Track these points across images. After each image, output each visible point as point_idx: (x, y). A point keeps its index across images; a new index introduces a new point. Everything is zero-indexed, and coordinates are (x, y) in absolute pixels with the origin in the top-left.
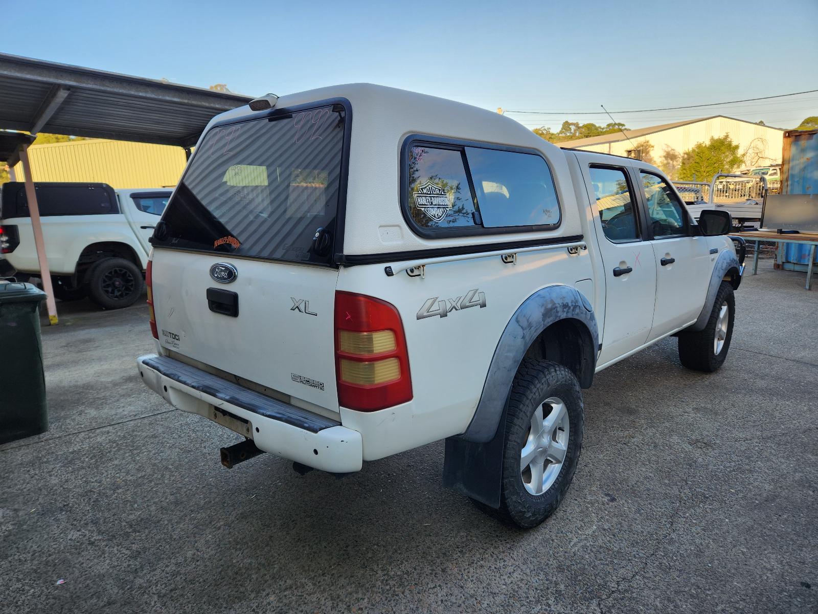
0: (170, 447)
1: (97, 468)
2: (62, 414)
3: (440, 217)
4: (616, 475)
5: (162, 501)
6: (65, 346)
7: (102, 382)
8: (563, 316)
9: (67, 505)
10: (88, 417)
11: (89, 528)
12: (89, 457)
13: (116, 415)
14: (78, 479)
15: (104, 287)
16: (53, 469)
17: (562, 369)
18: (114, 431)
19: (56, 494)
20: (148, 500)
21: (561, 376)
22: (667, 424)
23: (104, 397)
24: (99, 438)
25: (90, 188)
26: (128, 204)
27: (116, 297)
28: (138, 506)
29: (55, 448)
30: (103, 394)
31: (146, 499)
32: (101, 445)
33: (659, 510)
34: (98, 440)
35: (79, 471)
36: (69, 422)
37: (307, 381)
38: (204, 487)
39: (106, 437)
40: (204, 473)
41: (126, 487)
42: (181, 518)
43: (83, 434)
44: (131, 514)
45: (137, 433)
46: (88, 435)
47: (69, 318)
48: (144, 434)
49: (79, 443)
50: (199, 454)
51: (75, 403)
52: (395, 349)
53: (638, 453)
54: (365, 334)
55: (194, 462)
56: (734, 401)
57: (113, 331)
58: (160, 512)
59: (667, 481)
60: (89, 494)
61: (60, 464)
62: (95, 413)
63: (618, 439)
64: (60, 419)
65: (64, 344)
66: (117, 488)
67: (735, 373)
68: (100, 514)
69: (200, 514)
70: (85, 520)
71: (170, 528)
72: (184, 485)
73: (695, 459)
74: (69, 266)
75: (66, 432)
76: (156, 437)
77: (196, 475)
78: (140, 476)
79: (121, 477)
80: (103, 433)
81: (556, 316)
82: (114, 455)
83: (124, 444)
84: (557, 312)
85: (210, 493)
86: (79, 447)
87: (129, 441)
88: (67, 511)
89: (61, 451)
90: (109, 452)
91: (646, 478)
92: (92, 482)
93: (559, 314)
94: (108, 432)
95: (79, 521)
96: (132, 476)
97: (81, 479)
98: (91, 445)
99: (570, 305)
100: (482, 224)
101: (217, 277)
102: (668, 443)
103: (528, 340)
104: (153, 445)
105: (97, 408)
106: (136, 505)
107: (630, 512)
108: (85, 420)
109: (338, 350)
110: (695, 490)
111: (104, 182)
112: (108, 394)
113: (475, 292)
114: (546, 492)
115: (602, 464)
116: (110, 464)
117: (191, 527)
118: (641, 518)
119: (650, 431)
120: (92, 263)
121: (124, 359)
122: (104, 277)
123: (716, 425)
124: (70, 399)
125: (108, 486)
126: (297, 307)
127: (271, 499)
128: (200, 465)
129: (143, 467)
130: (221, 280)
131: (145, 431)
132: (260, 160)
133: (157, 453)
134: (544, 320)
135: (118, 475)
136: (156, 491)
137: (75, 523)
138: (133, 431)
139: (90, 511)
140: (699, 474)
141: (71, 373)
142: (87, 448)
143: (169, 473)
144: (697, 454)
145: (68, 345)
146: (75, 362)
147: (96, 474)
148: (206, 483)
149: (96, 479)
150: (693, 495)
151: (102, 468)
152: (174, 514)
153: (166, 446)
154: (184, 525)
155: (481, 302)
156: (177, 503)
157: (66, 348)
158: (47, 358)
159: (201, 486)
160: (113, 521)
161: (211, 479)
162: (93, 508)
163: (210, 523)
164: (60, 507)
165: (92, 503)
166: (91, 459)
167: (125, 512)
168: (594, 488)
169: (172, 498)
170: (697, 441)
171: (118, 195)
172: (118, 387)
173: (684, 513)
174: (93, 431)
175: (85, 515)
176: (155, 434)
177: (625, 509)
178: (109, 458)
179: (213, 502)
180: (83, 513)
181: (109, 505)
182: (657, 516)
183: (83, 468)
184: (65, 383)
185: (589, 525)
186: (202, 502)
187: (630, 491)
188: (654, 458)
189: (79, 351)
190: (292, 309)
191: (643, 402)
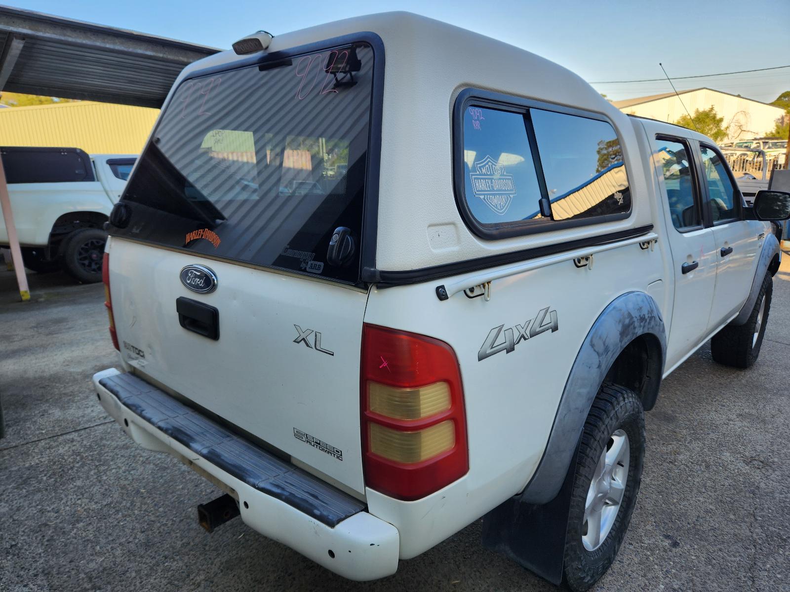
0: (143, 462)
1: (56, 492)
2: (23, 415)
3: (504, 207)
4: (671, 507)
5: (130, 542)
6: (35, 327)
7: (71, 373)
8: (639, 332)
9: (16, 545)
10: (51, 420)
11: (39, 582)
12: (48, 475)
13: (83, 416)
14: (32, 507)
15: (81, 259)
16: (4, 491)
17: (630, 395)
18: (79, 439)
19: (4, 529)
20: (113, 540)
21: (629, 404)
22: (712, 435)
23: (72, 392)
24: (61, 449)
25: (63, 154)
26: (104, 171)
27: (94, 270)
28: (100, 548)
29: (10, 461)
30: (71, 389)
31: (111, 538)
32: (63, 459)
33: (733, 559)
34: (60, 452)
35: (34, 495)
36: (29, 426)
37: (316, 442)
38: (182, 520)
39: (70, 447)
40: (182, 501)
41: (88, 519)
42: (151, 569)
43: (43, 443)
44: (92, 560)
45: (106, 442)
46: (49, 443)
47: (42, 293)
48: (114, 444)
49: (37, 455)
50: (176, 472)
51: (37, 400)
52: (450, 407)
53: (690, 476)
54: (408, 390)
55: (171, 484)
56: (780, 406)
57: (88, 310)
58: (127, 558)
59: (732, 517)
60: (43, 529)
61: (13, 485)
62: (60, 414)
63: (662, 456)
64: (20, 422)
65: (33, 325)
66: (78, 521)
67: (771, 370)
68: (54, 559)
69: (175, 563)
70: (35, 569)
71: (138, 583)
72: (158, 517)
73: (756, 484)
74: (41, 237)
75: (25, 439)
76: (127, 448)
77: (173, 503)
78: (105, 503)
79: (83, 505)
80: (66, 442)
81: (633, 334)
82: (77, 473)
83: (90, 458)
84: (635, 328)
85: (189, 530)
86: (37, 461)
87: (95, 453)
88: (14, 555)
89: (16, 466)
90: (72, 468)
91: (707, 512)
92: (48, 512)
93: (636, 331)
94: (73, 441)
95: (27, 571)
96: (96, 503)
97: (35, 507)
98: (51, 458)
99: (646, 317)
100: (551, 216)
101: (190, 284)
102: (720, 461)
103: (604, 369)
104: (123, 459)
105: (63, 408)
106: (98, 548)
107: (699, 562)
108: (47, 424)
109: (366, 410)
110: (768, 529)
111: (79, 147)
112: (76, 388)
113: (547, 311)
114: (603, 543)
115: (651, 492)
116: (71, 486)
117: (164, 582)
118: (715, 571)
119: (696, 446)
120: (68, 233)
121: (98, 344)
122: (80, 250)
123: (767, 437)
124: (33, 394)
125: (67, 518)
126: (303, 339)
127: (262, 540)
128: (178, 487)
129: (110, 490)
130: (196, 288)
131: (115, 439)
132: (247, 125)
133: (128, 470)
134: (621, 341)
135: (79, 502)
136: (123, 526)
137: (22, 573)
138: (102, 439)
139: (42, 555)
140: (766, 506)
141: (37, 361)
142: (46, 462)
143: (141, 499)
144: (757, 476)
145: (38, 326)
146: (44, 347)
147: (54, 500)
148: (183, 515)
149: (52, 507)
150: (767, 536)
151: (61, 492)
152: (144, 561)
153: (139, 460)
154: (155, 579)
155: (552, 324)
156: (147, 545)
157: (36, 329)
158: (14, 341)
159: (178, 520)
160: (68, 572)
161: (190, 509)
162: (45, 551)
163: (188, 576)
164: (6, 548)
165: (46, 543)
166: (50, 477)
167: (84, 558)
168: (649, 527)
169: (141, 537)
170: (753, 459)
171: (93, 161)
172: (89, 380)
173: (764, 564)
174: (55, 438)
175: (36, 561)
176: (127, 443)
177: (693, 557)
178: (71, 477)
179: (192, 544)
180: (34, 558)
181: (66, 545)
182: (734, 570)
183: (39, 490)
184: (31, 374)
185: (655, 583)
186: (179, 544)
187: (693, 531)
188: (709, 483)
189: (50, 334)
190: (295, 341)
191: (679, 406)
